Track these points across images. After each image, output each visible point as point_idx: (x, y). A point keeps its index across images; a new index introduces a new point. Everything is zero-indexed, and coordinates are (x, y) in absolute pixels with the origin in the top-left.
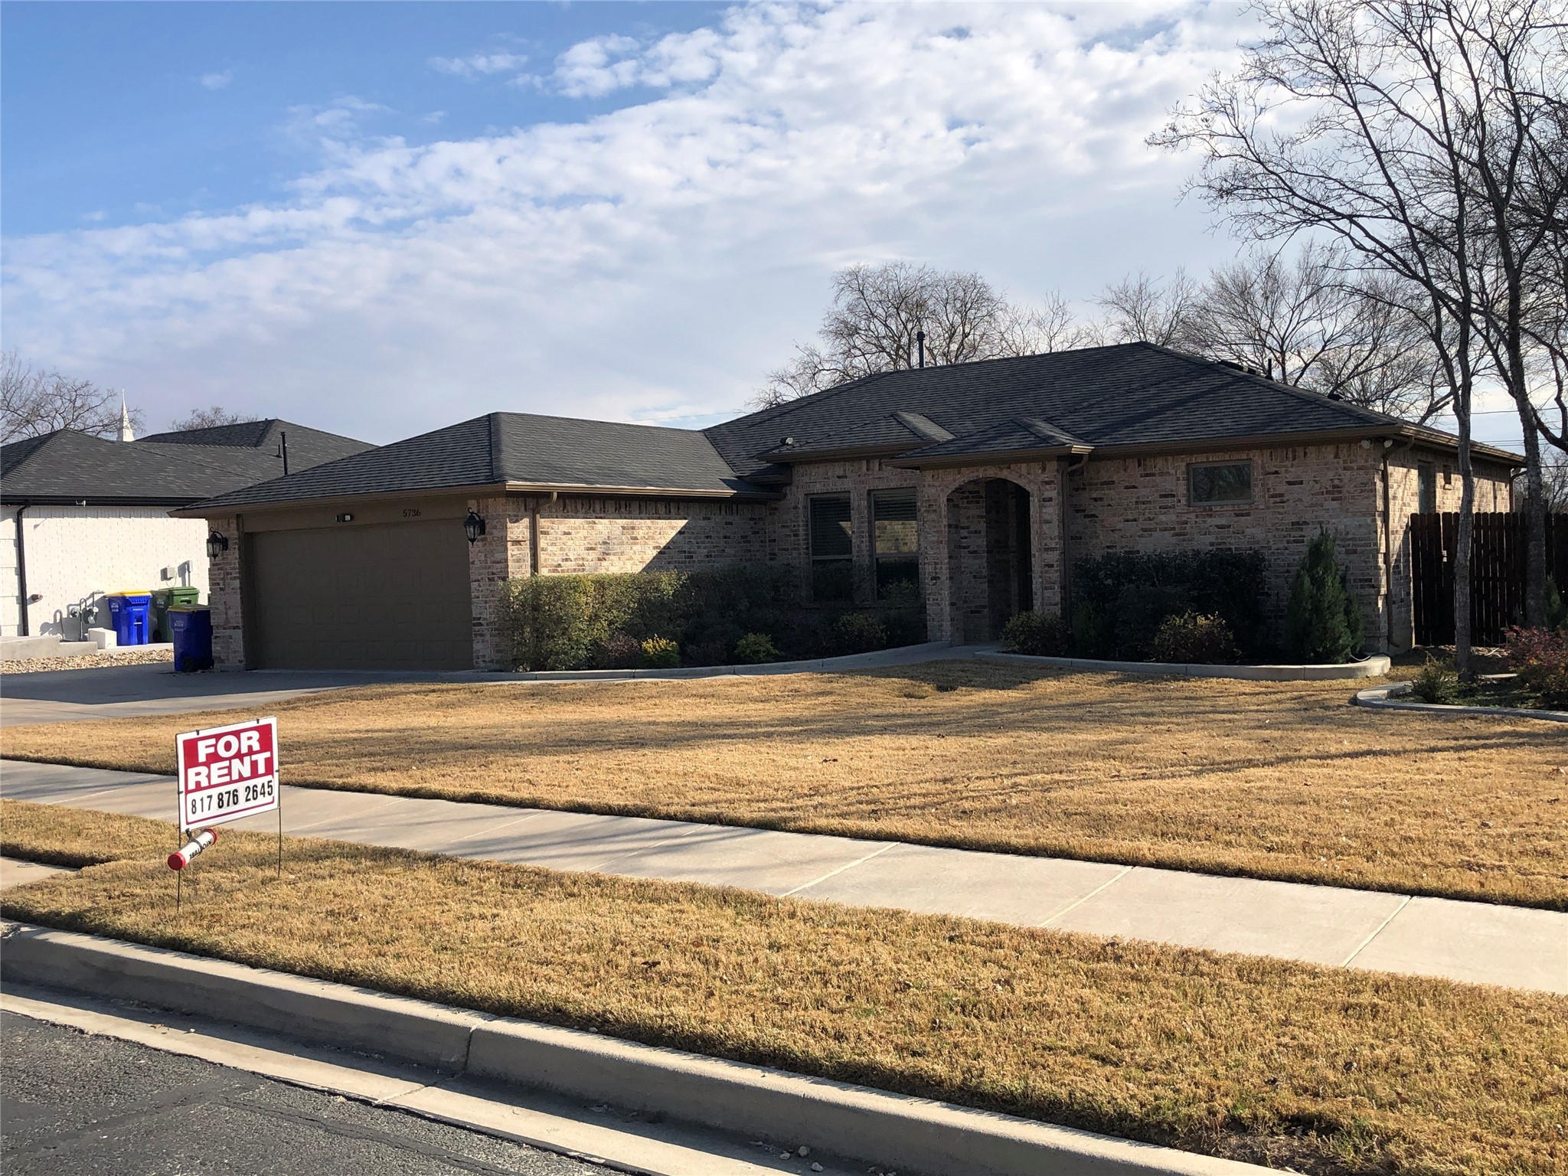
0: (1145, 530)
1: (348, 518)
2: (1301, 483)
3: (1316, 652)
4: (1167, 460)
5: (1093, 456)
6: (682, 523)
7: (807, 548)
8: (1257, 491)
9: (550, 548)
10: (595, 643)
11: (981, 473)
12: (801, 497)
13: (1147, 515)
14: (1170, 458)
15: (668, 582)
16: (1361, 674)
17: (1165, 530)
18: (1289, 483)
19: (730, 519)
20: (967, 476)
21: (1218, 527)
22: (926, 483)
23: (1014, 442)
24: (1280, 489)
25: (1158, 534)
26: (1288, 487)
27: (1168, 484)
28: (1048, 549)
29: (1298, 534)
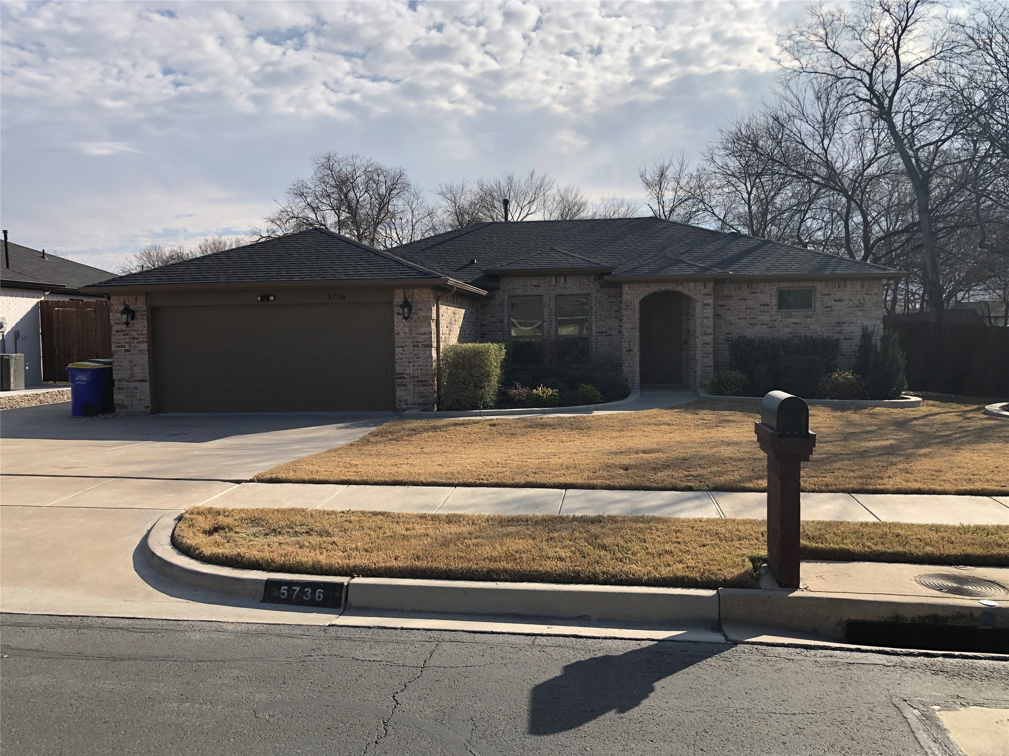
0: (750, 324)
1: (272, 298)
2: (842, 301)
4: (765, 285)
7: (509, 331)
8: (817, 304)
11: (664, 287)
12: (506, 298)
13: (752, 316)
14: (767, 284)
17: (763, 324)
18: (835, 301)
21: (794, 323)
24: (830, 304)
25: (757, 327)
26: (834, 303)
27: (765, 298)
28: (706, 334)
29: (840, 328)
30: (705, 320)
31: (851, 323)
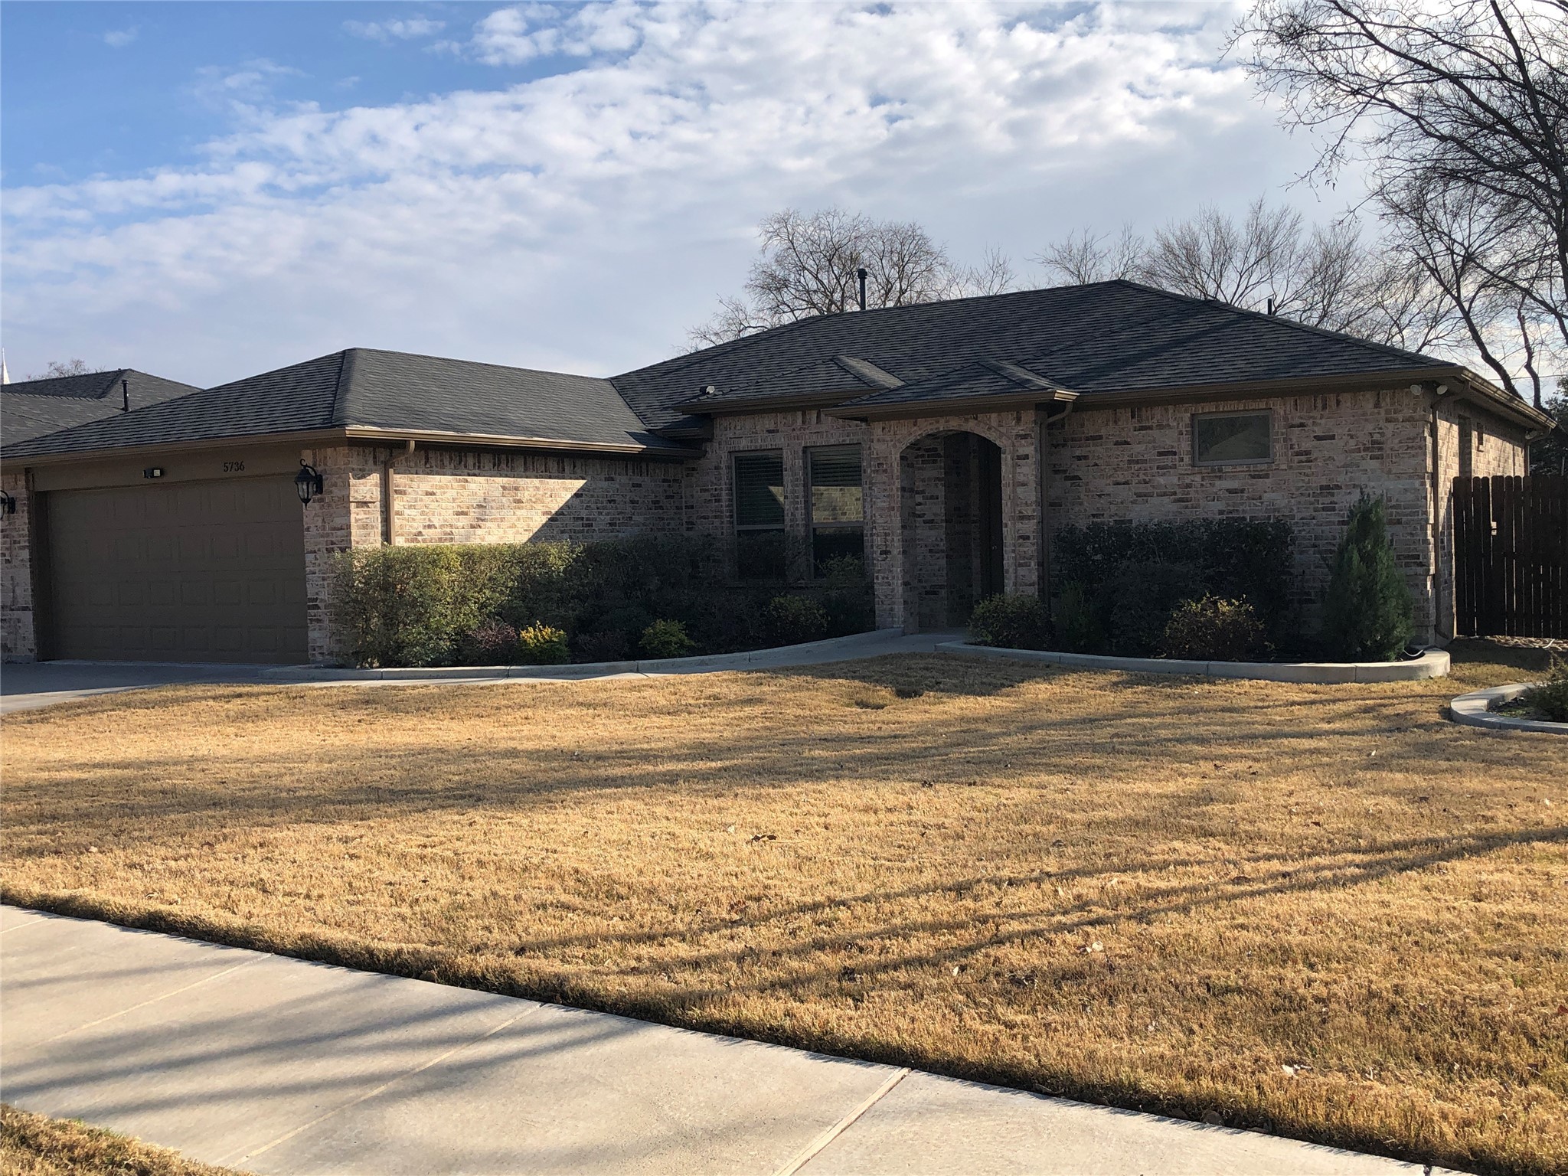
0: (1138, 495)
1: (157, 473)
2: (1333, 437)
3: (1364, 647)
4: (1167, 410)
5: (1079, 406)
6: (580, 483)
7: (731, 516)
8: (1278, 448)
9: (407, 512)
10: (460, 631)
11: (942, 425)
12: (725, 456)
13: (1142, 477)
14: (1171, 407)
15: (558, 556)
16: (1423, 675)
17: (1164, 494)
18: (1318, 438)
19: (637, 479)
20: (926, 427)
21: (1229, 491)
22: (875, 438)
23: (982, 387)
24: (1307, 445)
25: (1155, 500)
26: (1316, 443)
27: (1167, 439)
28: (1022, 518)
29: (1328, 500)
30: (1020, 490)
31: (1355, 486)
